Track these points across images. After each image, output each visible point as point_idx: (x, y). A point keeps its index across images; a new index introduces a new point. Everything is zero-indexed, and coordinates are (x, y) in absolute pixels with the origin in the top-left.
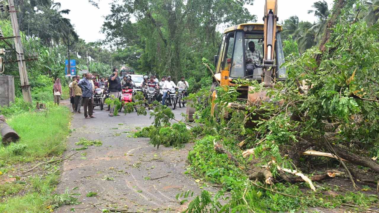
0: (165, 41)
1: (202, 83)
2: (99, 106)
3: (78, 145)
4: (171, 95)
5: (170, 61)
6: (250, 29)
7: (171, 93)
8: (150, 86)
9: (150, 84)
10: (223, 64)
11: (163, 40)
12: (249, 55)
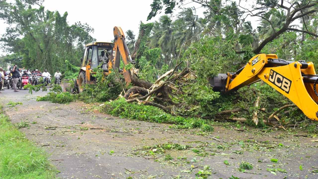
0: (42, 50)
1: (65, 74)
2: (6, 87)
3: (8, 105)
4: (48, 80)
5: (45, 62)
6: (101, 45)
7: (48, 79)
8: (37, 75)
9: (38, 74)
10: (86, 62)
11: (40, 50)
12: (101, 58)
